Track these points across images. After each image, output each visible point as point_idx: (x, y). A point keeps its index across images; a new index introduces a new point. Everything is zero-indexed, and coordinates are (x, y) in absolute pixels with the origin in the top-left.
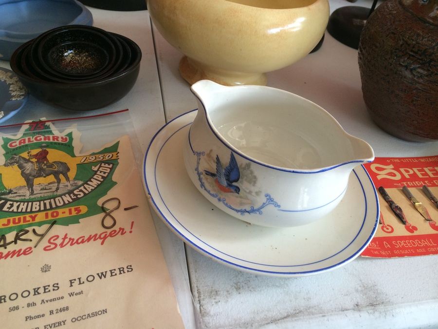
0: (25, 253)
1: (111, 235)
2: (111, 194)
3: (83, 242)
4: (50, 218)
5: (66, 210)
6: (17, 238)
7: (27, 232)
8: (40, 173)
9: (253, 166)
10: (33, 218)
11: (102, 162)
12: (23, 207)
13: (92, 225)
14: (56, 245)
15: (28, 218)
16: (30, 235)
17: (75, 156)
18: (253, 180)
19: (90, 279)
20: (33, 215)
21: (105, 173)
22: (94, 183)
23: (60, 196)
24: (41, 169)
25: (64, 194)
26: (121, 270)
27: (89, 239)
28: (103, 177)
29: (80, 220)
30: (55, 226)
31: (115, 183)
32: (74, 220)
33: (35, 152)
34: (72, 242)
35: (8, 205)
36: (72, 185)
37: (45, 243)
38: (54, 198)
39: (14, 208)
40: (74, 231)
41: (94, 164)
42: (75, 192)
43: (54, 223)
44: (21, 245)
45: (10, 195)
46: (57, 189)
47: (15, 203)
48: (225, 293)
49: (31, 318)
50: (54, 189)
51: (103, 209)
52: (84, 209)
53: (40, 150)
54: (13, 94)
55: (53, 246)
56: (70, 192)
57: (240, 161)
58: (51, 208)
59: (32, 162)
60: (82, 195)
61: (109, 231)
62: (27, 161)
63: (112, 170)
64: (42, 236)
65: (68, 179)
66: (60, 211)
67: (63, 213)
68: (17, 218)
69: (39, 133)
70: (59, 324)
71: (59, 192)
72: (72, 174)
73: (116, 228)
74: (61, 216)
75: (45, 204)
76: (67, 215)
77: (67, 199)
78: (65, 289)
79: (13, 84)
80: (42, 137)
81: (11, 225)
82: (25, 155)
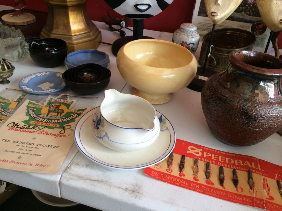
0: (32, 133)
1: (60, 136)
2: (70, 124)
3: (50, 135)
4: (46, 125)
5: (53, 124)
6: (33, 128)
7: (37, 127)
8: (54, 111)
9: (104, 120)
10: (42, 124)
11: (76, 113)
12: (41, 120)
13: (57, 131)
14: (42, 133)
15: (40, 123)
16: (37, 128)
17: (68, 109)
18: (103, 126)
19: (44, 146)
20: (42, 123)
21: (74, 117)
22: (68, 119)
23: (54, 120)
24: (55, 110)
25: (56, 120)
26: (54, 147)
27: (53, 135)
28: (72, 118)
31: (75, 121)
32: (53, 128)
34: (47, 134)
35: (37, 118)
36: (60, 118)
37: (39, 131)
38: (52, 120)
39: (38, 119)
40: (50, 131)
41: (73, 113)
42: (60, 120)
43: (46, 127)
44: (33, 130)
45: (40, 115)
46: (55, 117)
48: (82, 166)
49: (20, 149)
50: (54, 117)
51: (64, 128)
52: (58, 126)
53: (59, 104)
55: (41, 133)
56: (58, 120)
57: (102, 118)
58: (49, 122)
59: (54, 107)
60: (61, 121)
61: (60, 134)
62: (53, 106)
63: (77, 117)
64: (40, 129)
65: (61, 115)
66: (51, 124)
68: (37, 122)
69: (63, 99)
70: (26, 154)
71: (55, 119)
72: (63, 114)
73: (63, 135)
74: (50, 126)
76: (52, 126)
77: (56, 121)
78: (35, 145)
80: (63, 100)
81: (34, 124)
82: (53, 105)
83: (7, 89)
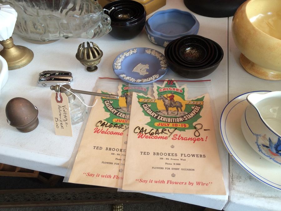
0: (165, 138)
1: (197, 140)
2: (199, 121)
3: (186, 140)
4: (174, 126)
5: (181, 124)
6: (162, 132)
7: (166, 130)
8: (171, 106)
10: (168, 125)
11: (196, 105)
12: (164, 119)
13: (190, 133)
14: (176, 138)
15: (166, 125)
16: (167, 132)
17: (185, 100)
19: (189, 155)
20: (168, 123)
21: (197, 111)
22: (192, 115)
23: (179, 118)
24: (171, 104)
25: (180, 117)
26: (201, 156)
27: (189, 139)
28: (196, 113)
29: (186, 130)
30: (176, 130)
31: (201, 117)
32: (183, 130)
33: (169, 95)
34: (182, 139)
35: (159, 117)
36: (183, 113)
37: (172, 136)
38: (176, 118)
39: (161, 119)
40: (183, 134)
41: (193, 105)
42: (184, 117)
43: (176, 129)
44: (163, 135)
45: (160, 113)
46: (177, 114)
47: (161, 117)
49: (167, 164)
50: (176, 114)
51: (195, 128)
52: (187, 126)
53: (171, 94)
54: (162, 66)
55: (175, 138)
56: (182, 117)
58: (175, 122)
59: (168, 100)
60: (187, 119)
61: (197, 138)
62: (166, 99)
63: (200, 110)
64: (171, 133)
65: (181, 110)
66: (178, 124)
67: (179, 126)
68: (162, 123)
69: (171, 86)
70: (177, 169)
71: (178, 116)
72: (183, 108)
73: (200, 137)
74: (178, 126)
75: (172, 120)
76: (181, 126)
77: (181, 119)
78: (179, 157)
79: (162, 60)
80: (172, 88)
81: (160, 126)
82: (165, 96)
83: (100, 78)
